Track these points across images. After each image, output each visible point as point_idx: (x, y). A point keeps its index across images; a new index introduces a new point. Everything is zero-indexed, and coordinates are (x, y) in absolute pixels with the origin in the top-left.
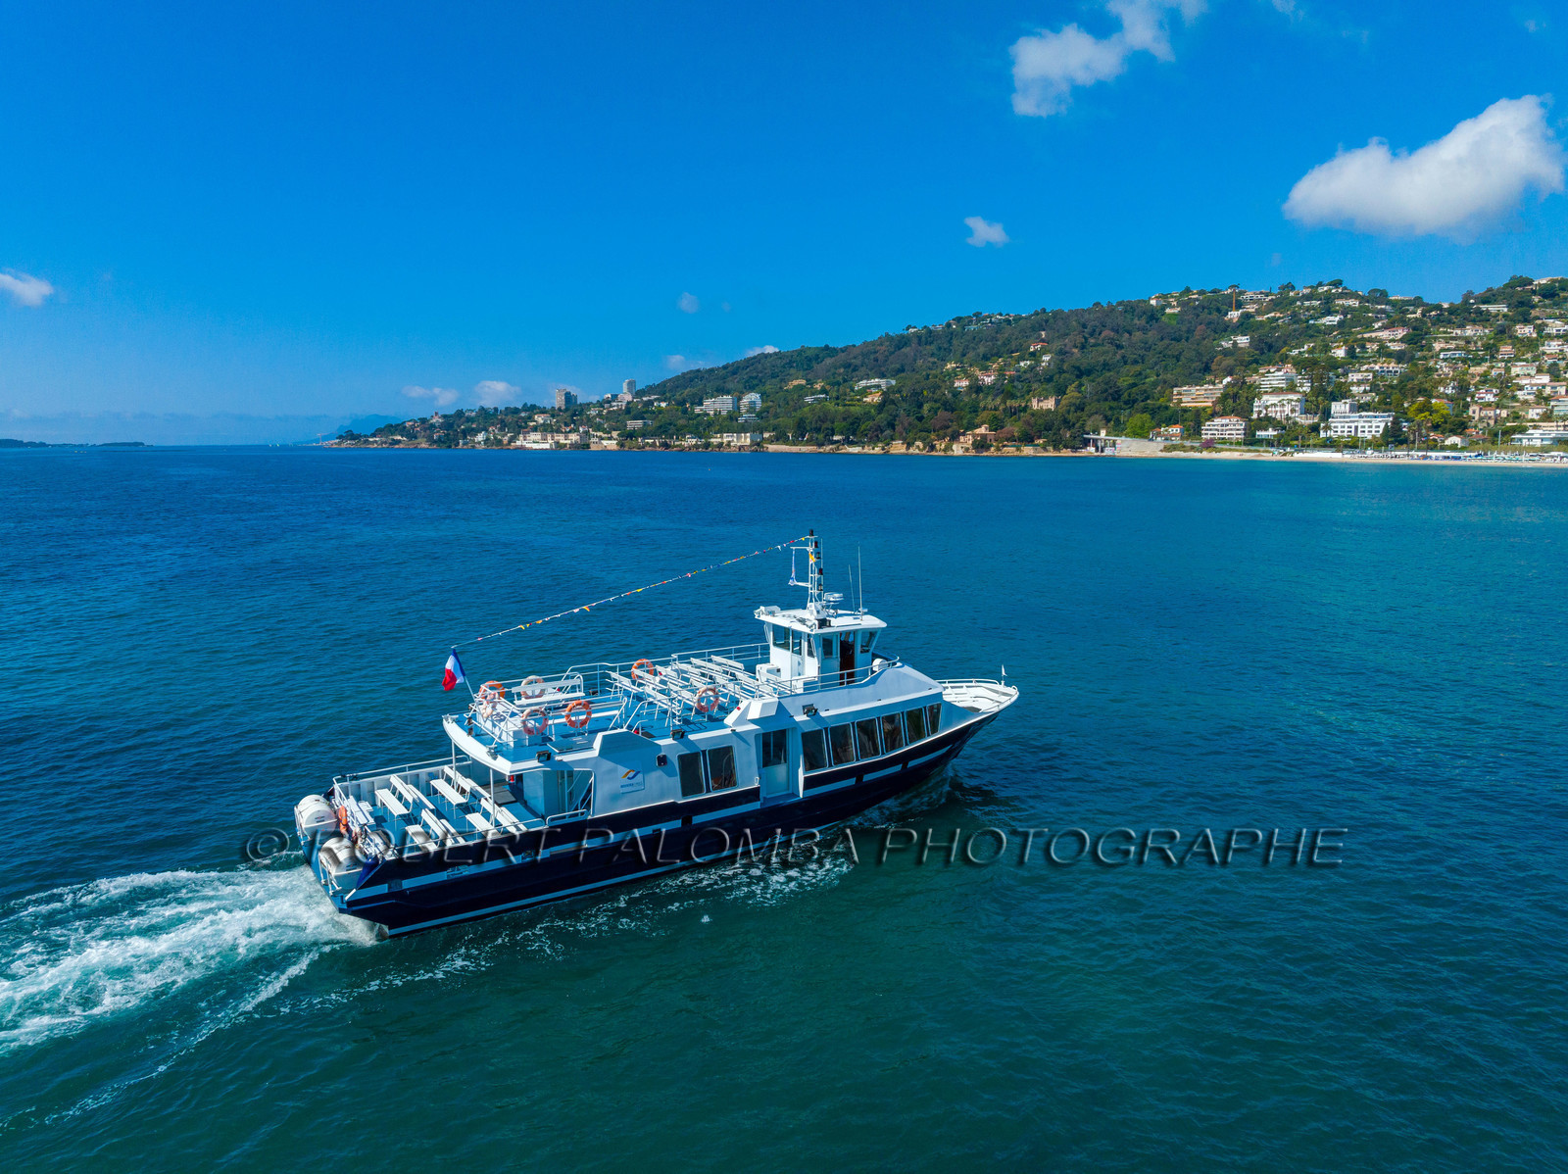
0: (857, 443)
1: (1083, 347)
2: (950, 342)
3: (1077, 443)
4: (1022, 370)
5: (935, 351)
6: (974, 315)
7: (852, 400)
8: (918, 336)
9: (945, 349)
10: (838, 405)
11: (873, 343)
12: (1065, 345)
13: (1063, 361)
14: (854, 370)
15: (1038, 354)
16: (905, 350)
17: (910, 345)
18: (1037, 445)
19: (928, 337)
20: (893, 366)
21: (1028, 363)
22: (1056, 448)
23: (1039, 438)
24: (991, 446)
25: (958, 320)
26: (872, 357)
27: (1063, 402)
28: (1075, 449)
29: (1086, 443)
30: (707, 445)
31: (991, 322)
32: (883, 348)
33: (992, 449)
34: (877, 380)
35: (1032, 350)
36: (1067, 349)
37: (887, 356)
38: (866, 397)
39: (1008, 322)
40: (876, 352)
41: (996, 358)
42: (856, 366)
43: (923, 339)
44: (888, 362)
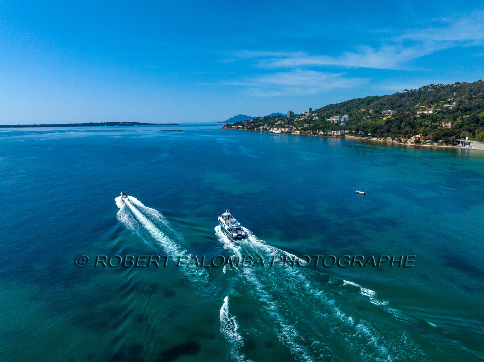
0: (376, 137)
1: (470, 99)
2: (420, 96)
3: (455, 142)
4: (444, 108)
5: (414, 99)
6: (431, 85)
7: (379, 119)
8: (408, 93)
9: (417, 99)
10: (373, 121)
11: (392, 96)
12: (462, 99)
13: (459, 105)
14: (384, 106)
15: (451, 102)
16: (403, 99)
17: (405, 97)
18: (439, 143)
19: (411, 94)
20: (397, 105)
21: (447, 105)
22: (446, 144)
23: (441, 139)
24: (421, 142)
25: (424, 87)
26: (391, 101)
27: (454, 124)
28: (454, 145)
29: (459, 142)
30: (326, 135)
31: (436, 88)
32: (395, 98)
33: (422, 143)
34: (390, 111)
35: (449, 100)
36: (463, 100)
37: (396, 101)
38: (384, 118)
39: (444, 88)
40: (392, 99)
41: (435, 102)
42: (384, 104)
43: (410, 95)
44: (396, 103)
